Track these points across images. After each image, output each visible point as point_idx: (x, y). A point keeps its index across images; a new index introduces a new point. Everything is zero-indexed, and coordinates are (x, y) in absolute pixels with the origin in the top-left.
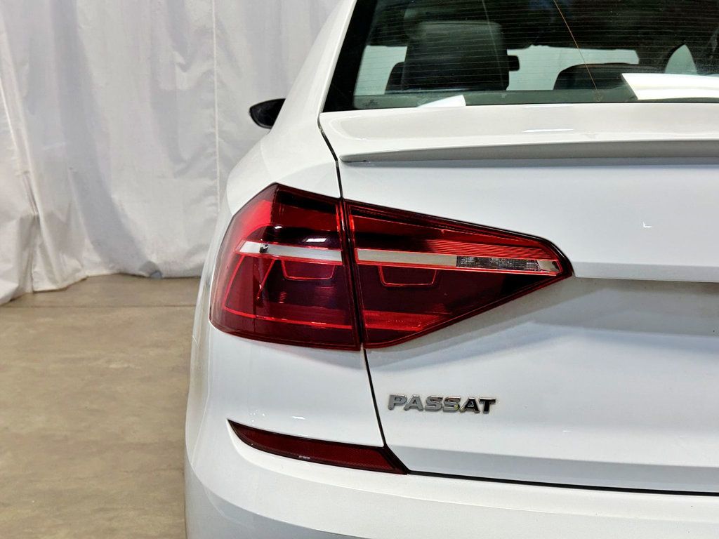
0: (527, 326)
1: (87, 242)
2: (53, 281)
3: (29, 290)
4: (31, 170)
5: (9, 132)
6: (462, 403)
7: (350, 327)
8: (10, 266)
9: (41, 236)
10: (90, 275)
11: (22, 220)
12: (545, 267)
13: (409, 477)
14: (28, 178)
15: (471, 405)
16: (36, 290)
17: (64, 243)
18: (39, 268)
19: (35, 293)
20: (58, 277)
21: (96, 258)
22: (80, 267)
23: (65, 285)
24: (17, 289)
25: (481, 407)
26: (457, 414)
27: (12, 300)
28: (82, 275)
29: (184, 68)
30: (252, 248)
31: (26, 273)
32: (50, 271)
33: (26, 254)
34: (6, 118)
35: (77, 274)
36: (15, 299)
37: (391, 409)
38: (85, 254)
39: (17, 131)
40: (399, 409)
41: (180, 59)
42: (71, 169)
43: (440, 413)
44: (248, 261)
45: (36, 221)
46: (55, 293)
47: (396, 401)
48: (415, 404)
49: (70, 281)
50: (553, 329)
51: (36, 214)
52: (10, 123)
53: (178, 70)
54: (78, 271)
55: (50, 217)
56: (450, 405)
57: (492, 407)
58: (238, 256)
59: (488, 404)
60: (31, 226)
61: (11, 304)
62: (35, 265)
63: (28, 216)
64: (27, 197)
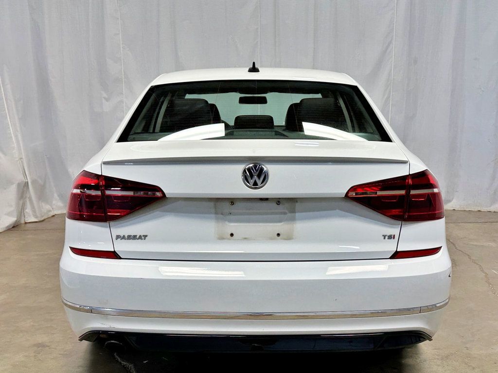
0: (156, 213)
1: (56, 195)
2: (36, 217)
3: (23, 222)
4: (24, 157)
5: (12, 137)
6: (138, 237)
7: (103, 215)
8: (12, 209)
9: (29, 193)
10: (57, 213)
11: (19, 185)
12: (158, 194)
13: (122, 260)
14: (22, 162)
15: (140, 238)
16: (26, 222)
17: (42, 196)
18: (28, 210)
19: (26, 223)
20: (38, 215)
21: (60, 204)
22: (51, 209)
23: (42, 219)
24: (16, 221)
25: (143, 238)
26: (136, 240)
27: (13, 227)
28: (52, 214)
29: (107, 100)
30: (78, 191)
31: (21, 212)
32: (34, 211)
33: (21, 202)
34: (10, 130)
35: (49, 213)
36: (15, 227)
37: (116, 239)
38: (54, 202)
39: (16, 136)
40: (119, 239)
41: (105, 95)
42: (46, 156)
43: (131, 240)
44: (74, 196)
45: (26, 184)
46: (37, 223)
47: (118, 237)
48: (124, 238)
49: (45, 217)
50: (164, 213)
51: (26, 180)
52: (12, 133)
53: (104, 101)
54: (50, 211)
55: (34, 182)
56: (134, 237)
57: (147, 238)
58: (72, 193)
59: (145, 236)
60: (23, 188)
61: (13, 229)
62: (26, 208)
63: (22, 182)
64: (22, 172)
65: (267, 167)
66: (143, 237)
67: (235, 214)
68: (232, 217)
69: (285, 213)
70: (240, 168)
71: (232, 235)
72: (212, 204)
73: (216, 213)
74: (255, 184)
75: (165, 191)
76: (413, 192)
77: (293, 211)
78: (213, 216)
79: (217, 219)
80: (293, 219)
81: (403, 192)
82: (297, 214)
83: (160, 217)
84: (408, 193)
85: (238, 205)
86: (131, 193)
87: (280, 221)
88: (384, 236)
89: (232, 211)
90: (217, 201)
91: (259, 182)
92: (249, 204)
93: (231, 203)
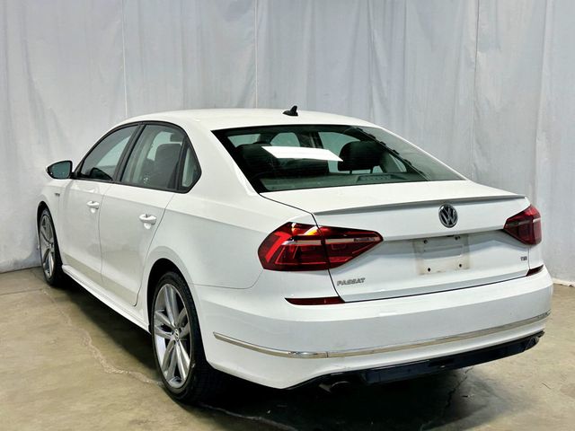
6: (357, 281)
12: (377, 239)
13: (346, 304)
15: (359, 281)
37: (338, 285)
40: (340, 285)
43: (351, 285)
47: (340, 282)
48: (344, 283)
56: (354, 281)
57: (365, 281)
59: (363, 279)
65: (457, 208)
66: (361, 281)
67: (429, 251)
68: (425, 254)
69: (461, 247)
70: (437, 210)
71: (429, 270)
72: (411, 244)
73: (415, 252)
74: (451, 223)
75: (383, 236)
77: (467, 244)
78: (413, 254)
79: (416, 257)
80: (467, 251)
82: (470, 246)
83: (372, 260)
85: (430, 242)
86: (352, 240)
87: (459, 254)
88: (521, 259)
89: (426, 249)
90: (414, 241)
91: (452, 221)
92: (438, 242)
93: (425, 242)
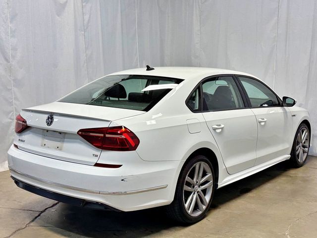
47: (19, 140)
56: (22, 141)
59: (24, 141)
65: (54, 117)
67: (49, 136)
68: (46, 137)
69: (62, 138)
71: (45, 145)
72: (42, 130)
76: (107, 136)
77: (64, 138)
79: (42, 137)
81: (102, 135)
82: (65, 140)
84: (105, 136)
85: (49, 132)
87: (60, 142)
88: (94, 155)
91: (50, 123)
93: (47, 131)
